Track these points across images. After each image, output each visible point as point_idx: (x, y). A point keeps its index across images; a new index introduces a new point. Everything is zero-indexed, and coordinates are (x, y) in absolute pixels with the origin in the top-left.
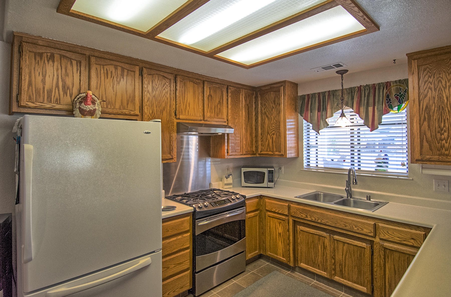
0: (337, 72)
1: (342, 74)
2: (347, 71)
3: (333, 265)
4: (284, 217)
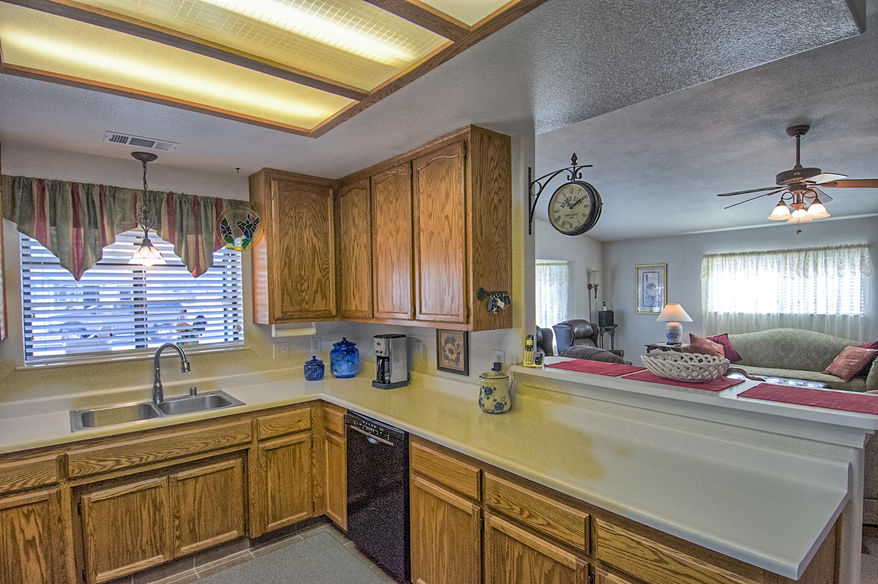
0: (136, 154)
1: (145, 161)
2: (153, 157)
3: (177, 530)
4: (45, 493)
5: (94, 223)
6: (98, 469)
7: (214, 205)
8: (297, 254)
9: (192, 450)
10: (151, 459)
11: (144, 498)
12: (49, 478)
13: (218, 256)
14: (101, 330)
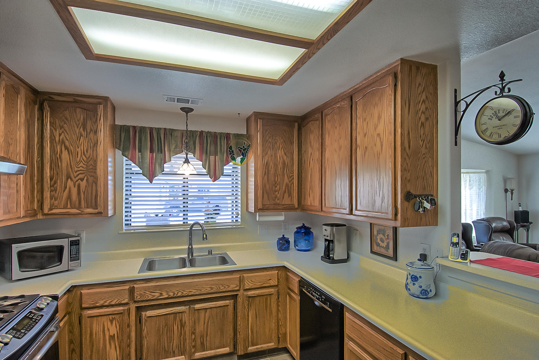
0: (182, 109)
1: (187, 113)
2: (192, 110)
3: (193, 341)
4: (121, 308)
5: (161, 150)
6: (150, 297)
7: (225, 137)
8: (273, 166)
9: (204, 291)
10: (179, 294)
11: (175, 319)
12: (124, 300)
13: (228, 169)
14: (165, 212)
